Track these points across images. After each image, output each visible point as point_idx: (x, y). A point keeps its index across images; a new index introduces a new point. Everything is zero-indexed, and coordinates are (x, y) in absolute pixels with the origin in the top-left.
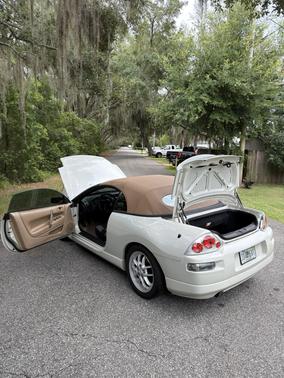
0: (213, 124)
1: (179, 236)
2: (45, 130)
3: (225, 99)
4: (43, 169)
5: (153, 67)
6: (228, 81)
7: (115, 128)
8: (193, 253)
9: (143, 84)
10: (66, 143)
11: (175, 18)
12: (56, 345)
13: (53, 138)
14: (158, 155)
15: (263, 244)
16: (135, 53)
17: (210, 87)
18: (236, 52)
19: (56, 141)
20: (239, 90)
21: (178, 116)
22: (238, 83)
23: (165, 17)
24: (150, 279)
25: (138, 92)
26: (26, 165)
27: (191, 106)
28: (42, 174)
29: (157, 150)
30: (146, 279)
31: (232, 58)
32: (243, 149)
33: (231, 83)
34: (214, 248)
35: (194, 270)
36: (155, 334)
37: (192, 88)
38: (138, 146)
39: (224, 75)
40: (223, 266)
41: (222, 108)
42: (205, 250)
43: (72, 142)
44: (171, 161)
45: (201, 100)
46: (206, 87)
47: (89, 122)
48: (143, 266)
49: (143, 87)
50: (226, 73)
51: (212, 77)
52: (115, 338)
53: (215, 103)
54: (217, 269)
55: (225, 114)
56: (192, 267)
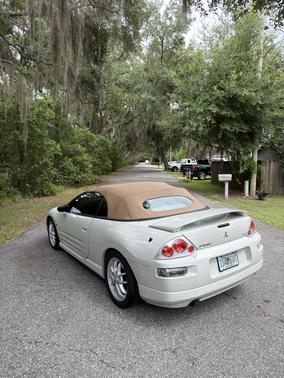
0: (223, 135)
1: (151, 240)
2: (59, 146)
3: (234, 109)
4: (57, 184)
5: (163, 83)
6: (237, 91)
7: (131, 144)
8: (163, 257)
9: (154, 99)
10: (79, 158)
11: (183, 35)
12: (17, 352)
13: (67, 154)
14: (174, 169)
15: (247, 249)
16: (146, 70)
17: (218, 98)
18: (243, 63)
19: (70, 156)
20: (248, 100)
21: (187, 128)
22: (246, 92)
23: (175, 34)
24: (125, 286)
25: (149, 106)
26: (39, 180)
27: (199, 117)
28: (55, 188)
29: (173, 164)
30: (121, 286)
31: (240, 69)
32: (256, 160)
33: (239, 93)
34: (186, 252)
35: (164, 276)
36: (121, 344)
37: (201, 99)
38: (156, 161)
39: (232, 86)
40: (196, 271)
41: (231, 118)
42: (176, 254)
43: (85, 156)
44: (185, 174)
45: (209, 111)
46: (214, 98)
47: (103, 138)
48: (119, 273)
49: (154, 102)
50: (233, 84)
51: (220, 88)
52: (78, 347)
53: (224, 113)
54: (189, 274)
55: (235, 124)
56: (162, 272)
